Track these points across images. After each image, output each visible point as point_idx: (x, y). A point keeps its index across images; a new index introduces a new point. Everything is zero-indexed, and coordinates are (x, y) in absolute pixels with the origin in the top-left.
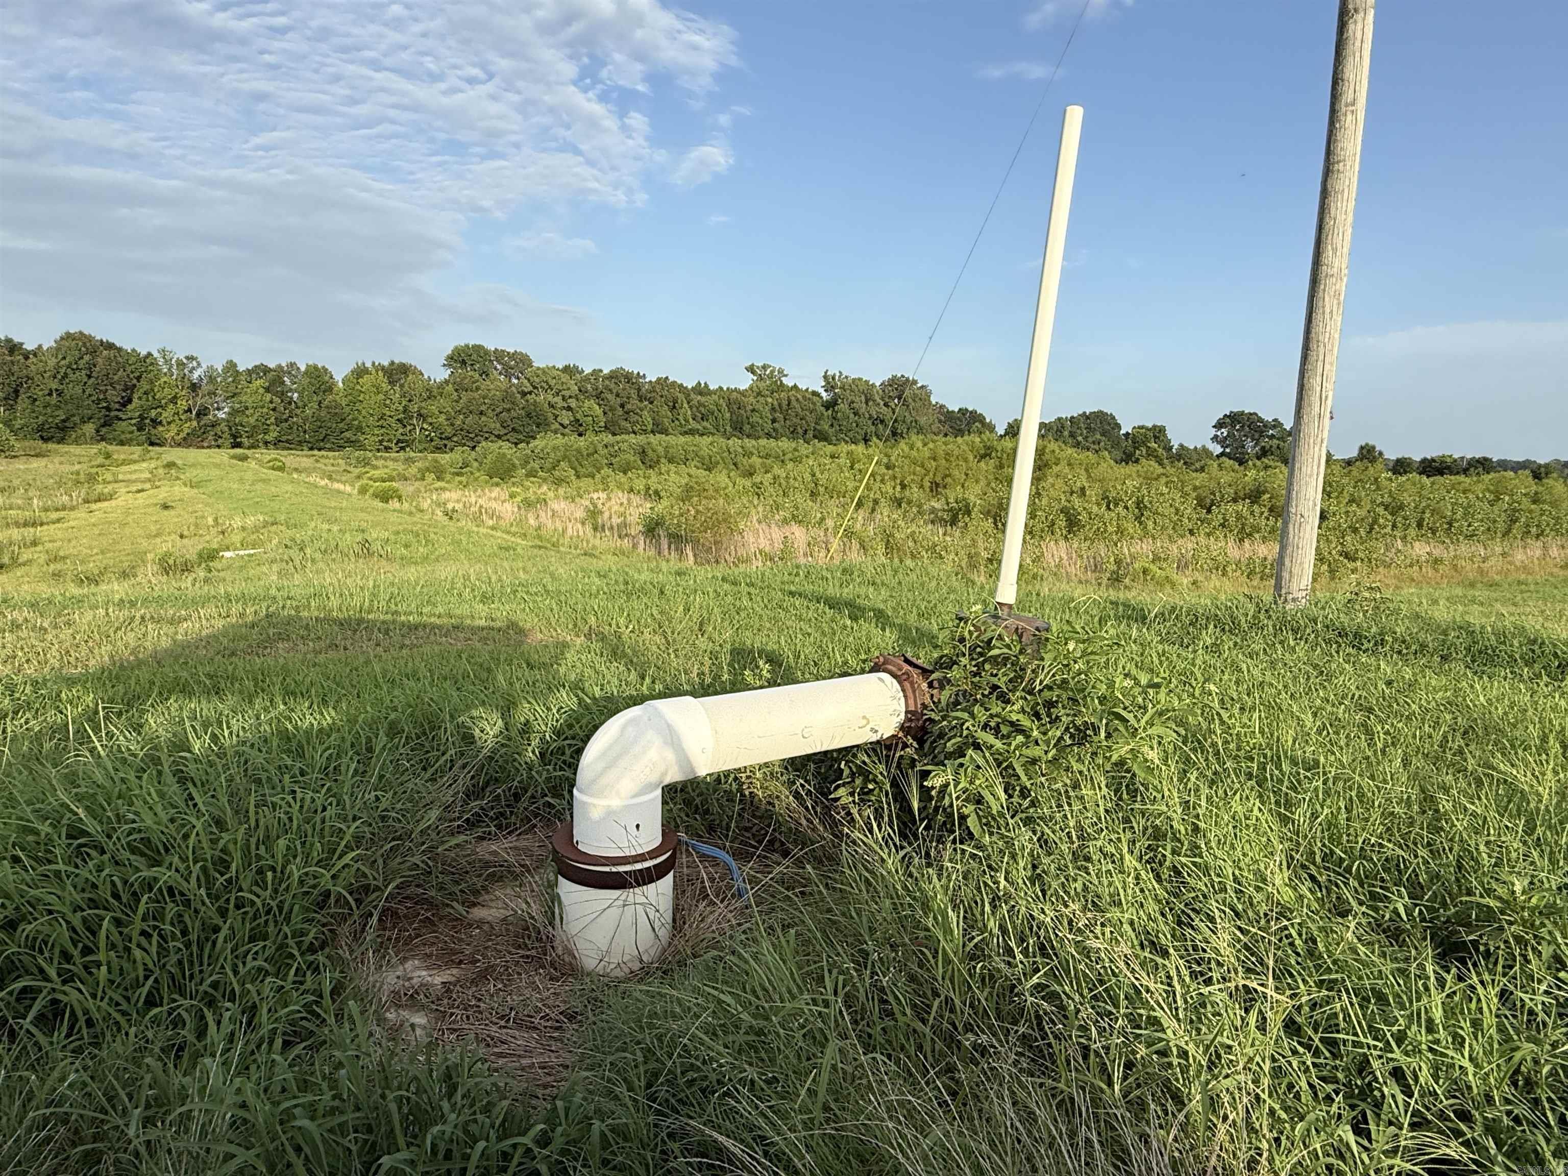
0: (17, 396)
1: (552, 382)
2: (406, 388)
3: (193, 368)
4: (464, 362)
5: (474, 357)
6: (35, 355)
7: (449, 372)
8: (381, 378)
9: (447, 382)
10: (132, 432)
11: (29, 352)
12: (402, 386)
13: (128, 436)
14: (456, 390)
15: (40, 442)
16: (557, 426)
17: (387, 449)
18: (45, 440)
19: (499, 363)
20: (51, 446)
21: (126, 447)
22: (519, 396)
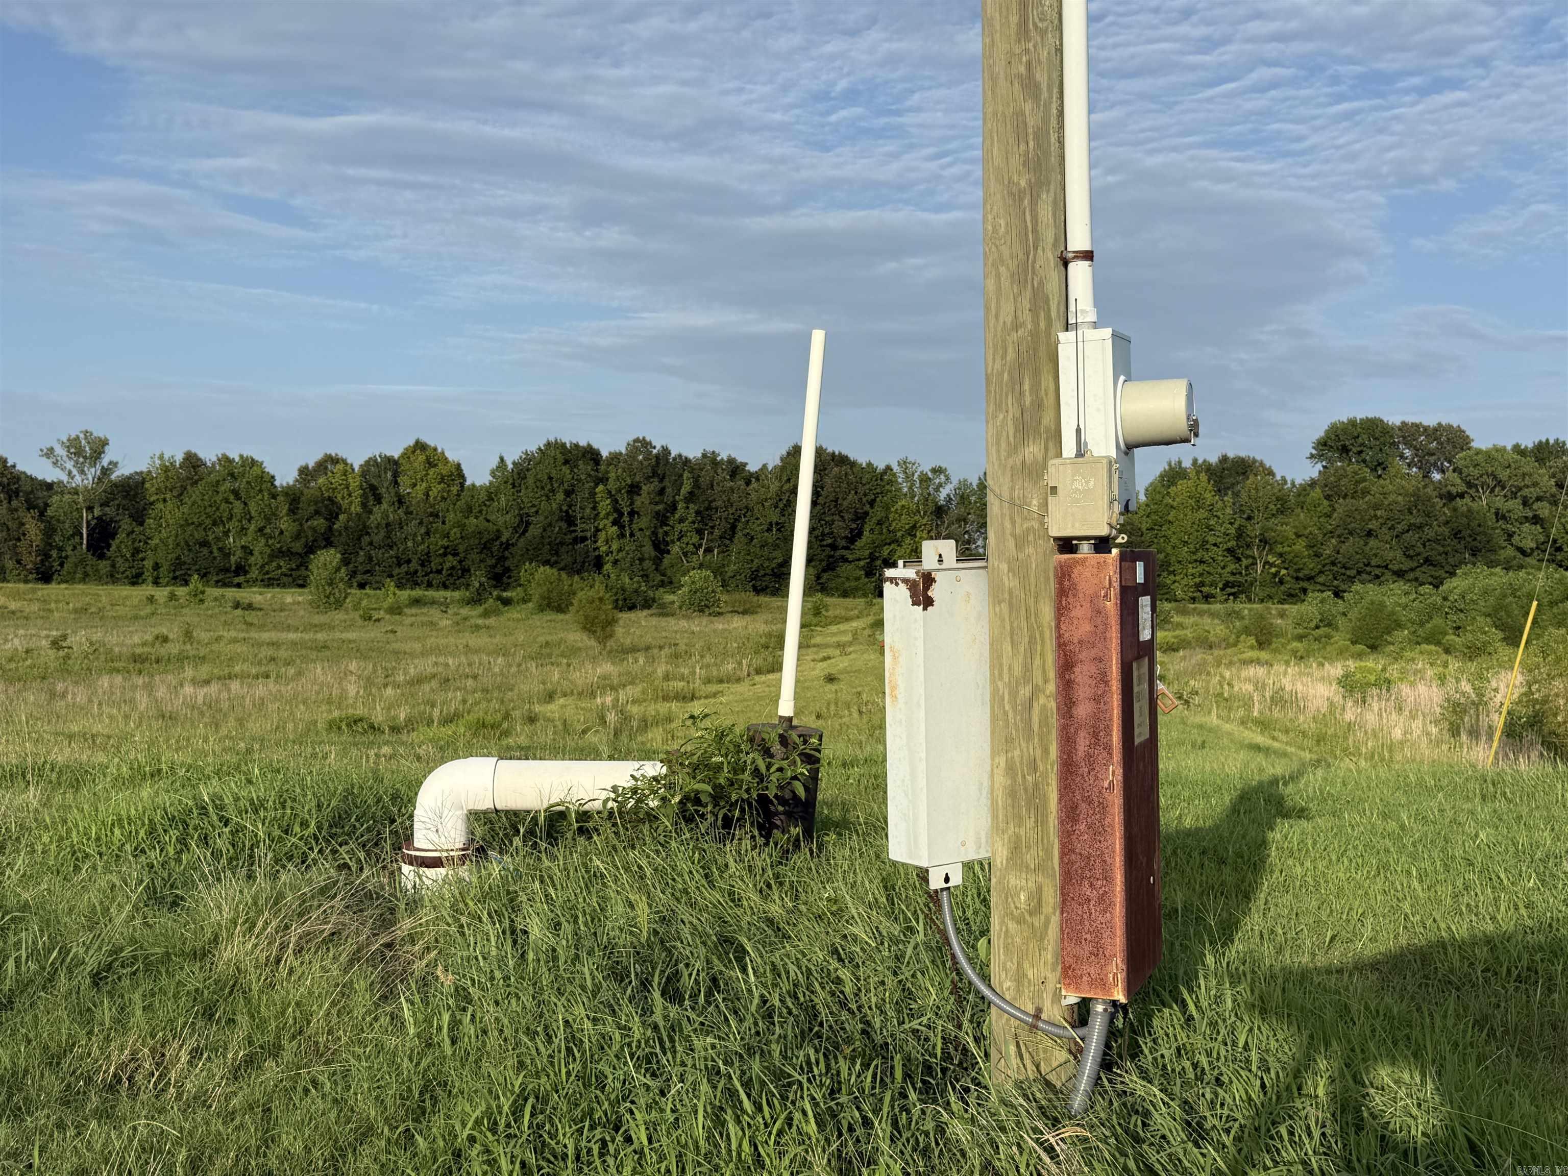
0: (734, 533)
1: (1504, 475)
2: (1244, 495)
3: (940, 485)
4: (1345, 450)
5: (1364, 438)
6: (758, 479)
7: (1319, 467)
8: (1204, 484)
9: (1313, 483)
10: (857, 579)
11: (751, 474)
12: (1236, 495)
13: (853, 584)
14: (1328, 497)
15: (752, 593)
16: (1510, 552)
17: (1207, 598)
18: (758, 591)
19: (1408, 445)
20: (764, 599)
21: (848, 600)
22: (1439, 503)
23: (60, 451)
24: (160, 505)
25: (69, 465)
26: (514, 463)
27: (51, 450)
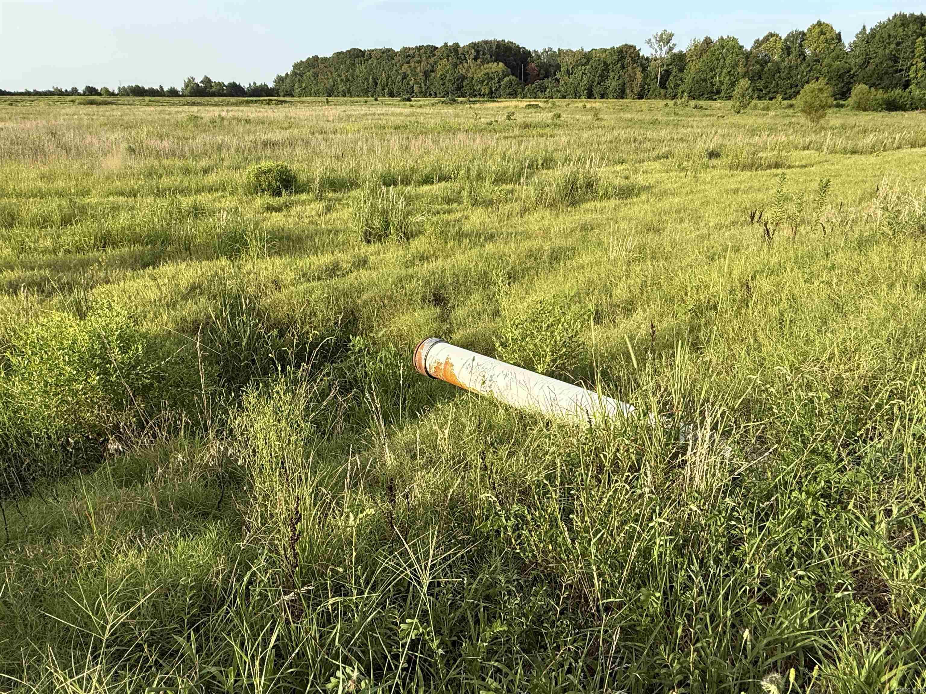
23: (653, 40)
24: (691, 63)
25: (656, 46)
26: (871, 29)
27: (650, 40)
